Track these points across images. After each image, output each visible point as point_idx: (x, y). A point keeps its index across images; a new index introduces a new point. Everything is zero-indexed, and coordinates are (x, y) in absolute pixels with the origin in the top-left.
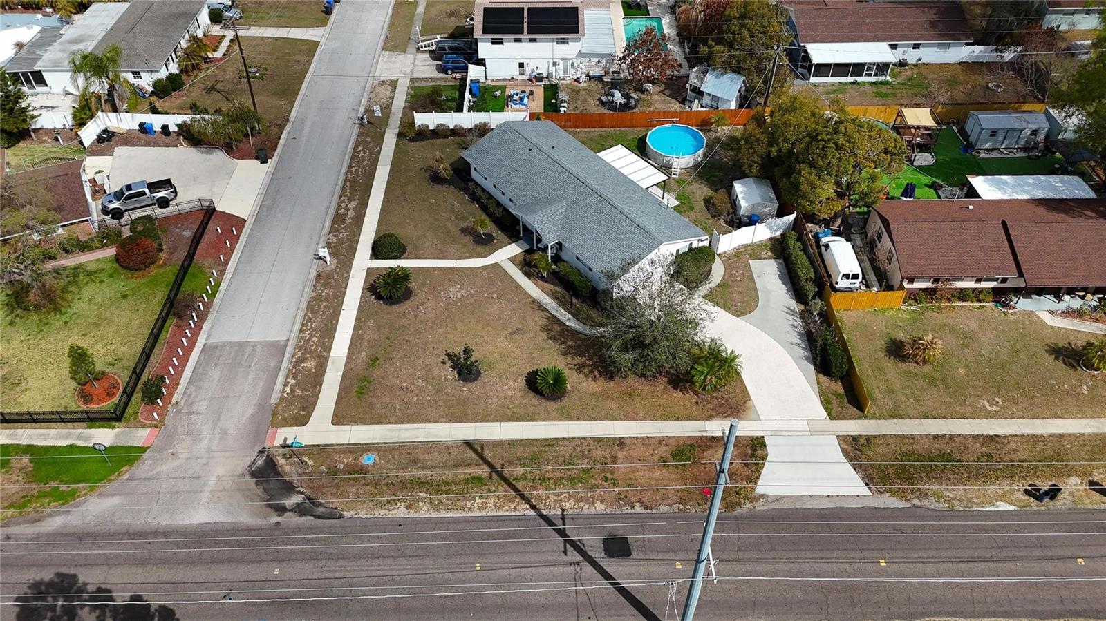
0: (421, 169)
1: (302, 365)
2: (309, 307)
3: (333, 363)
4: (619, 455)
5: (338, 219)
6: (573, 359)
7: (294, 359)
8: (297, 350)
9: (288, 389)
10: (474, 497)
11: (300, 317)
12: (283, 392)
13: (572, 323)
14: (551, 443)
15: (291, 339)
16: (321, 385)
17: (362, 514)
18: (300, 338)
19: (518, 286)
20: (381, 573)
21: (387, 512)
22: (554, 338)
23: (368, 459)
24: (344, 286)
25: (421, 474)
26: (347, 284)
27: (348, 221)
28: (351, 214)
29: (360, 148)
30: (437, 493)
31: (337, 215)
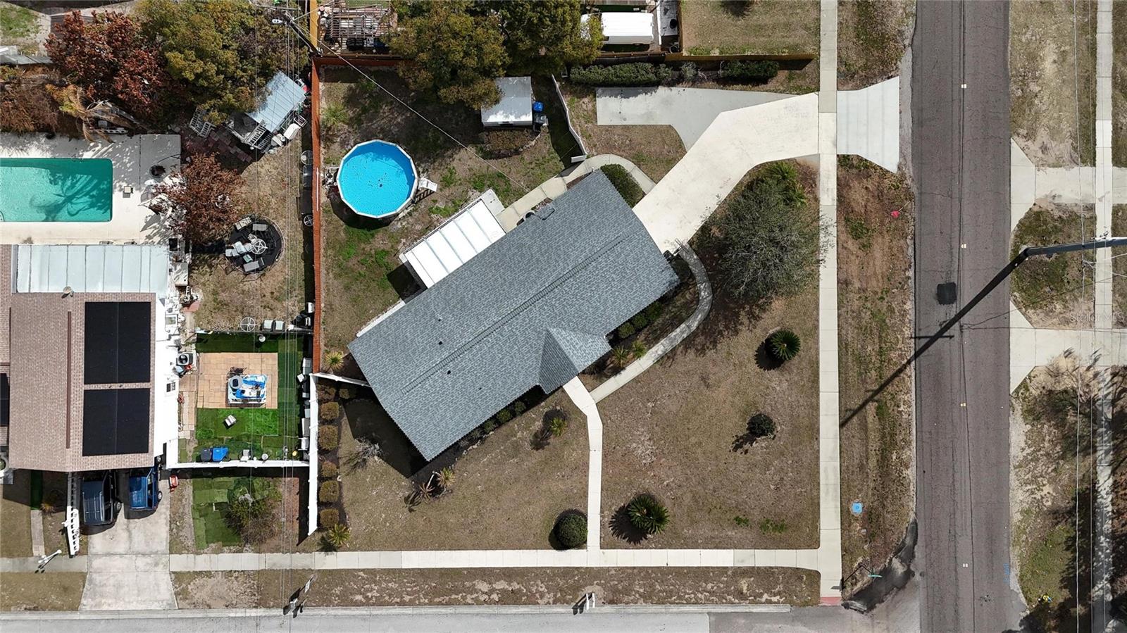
1: (745, 591)
2: (661, 602)
3: (742, 561)
4: (857, 285)
5: (510, 598)
6: (742, 324)
7: (737, 601)
8: (724, 601)
9: (775, 599)
10: (898, 412)
11: (674, 609)
12: (778, 602)
14: (843, 345)
16: (771, 568)
17: (912, 505)
18: (708, 601)
20: (968, 481)
21: (912, 484)
22: (715, 343)
23: (857, 508)
24: (629, 571)
25: (872, 463)
26: (627, 568)
27: (516, 586)
28: (501, 585)
29: (359, 597)
30: (893, 444)
31: (502, 602)
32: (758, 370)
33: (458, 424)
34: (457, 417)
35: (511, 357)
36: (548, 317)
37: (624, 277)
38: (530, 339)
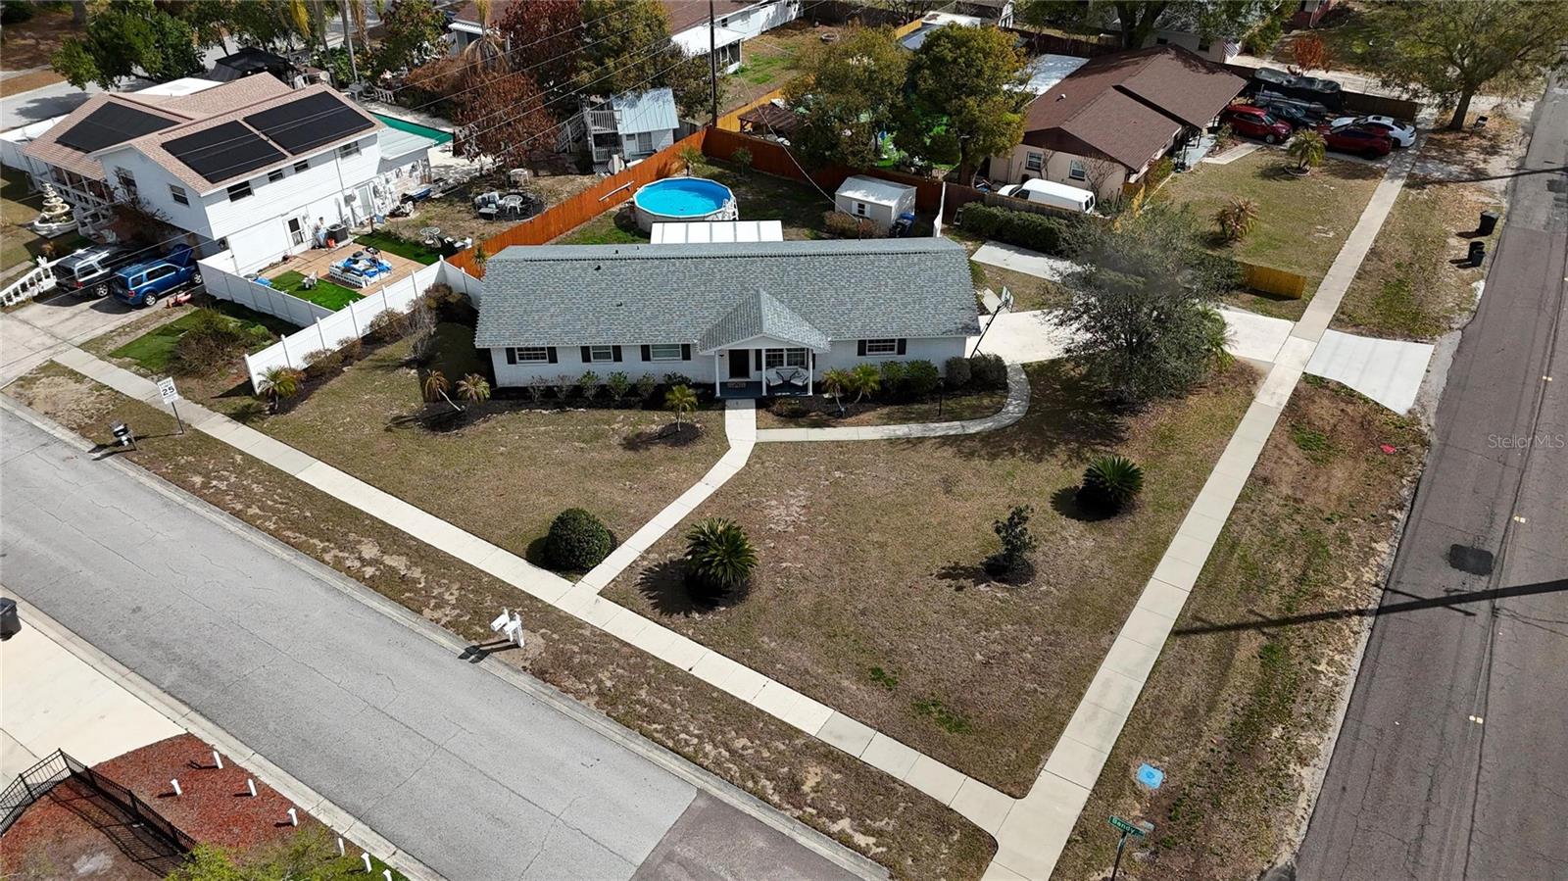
0: (388, 430)
1: (806, 788)
2: (623, 721)
3: (840, 737)
4: (1286, 490)
5: (390, 585)
6: (1054, 455)
7: (776, 798)
8: (750, 784)
9: (861, 840)
10: (1312, 670)
11: (641, 746)
12: (863, 852)
13: (973, 428)
14: (1226, 543)
15: (700, 784)
16: (894, 780)
17: (1295, 834)
18: (716, 769)
19: (838, 444)
20: (1460, 857)
21: (1303, 797)
22: (995, 455)
23: (1150, 776)
24: (616, 645)
25: (1219, 723)
26: (617, 639)
27: (417, 573)
28: (397, 562)
29: (198, 480)
30: (1281, 713)
31: (372, 584)
32: (1050, 509)
33: (554, 326)
34: (560, 319)
35: (688, 295)
36: (771, 279)
37: (904, 290)
38: (728, 289)
